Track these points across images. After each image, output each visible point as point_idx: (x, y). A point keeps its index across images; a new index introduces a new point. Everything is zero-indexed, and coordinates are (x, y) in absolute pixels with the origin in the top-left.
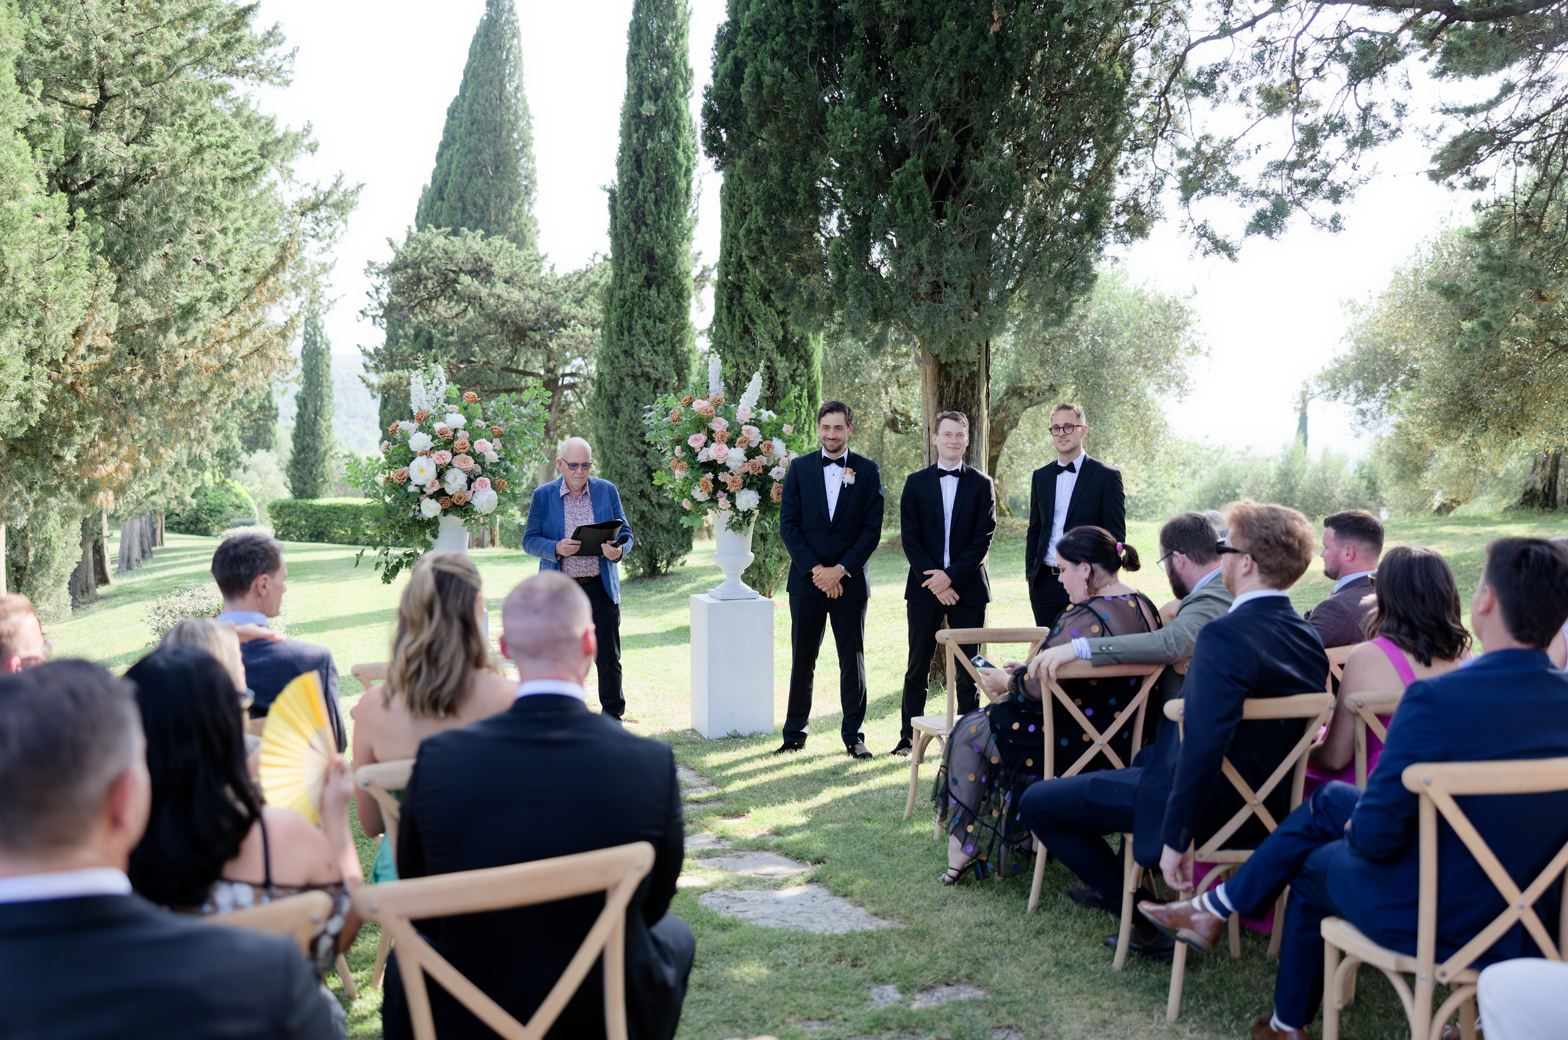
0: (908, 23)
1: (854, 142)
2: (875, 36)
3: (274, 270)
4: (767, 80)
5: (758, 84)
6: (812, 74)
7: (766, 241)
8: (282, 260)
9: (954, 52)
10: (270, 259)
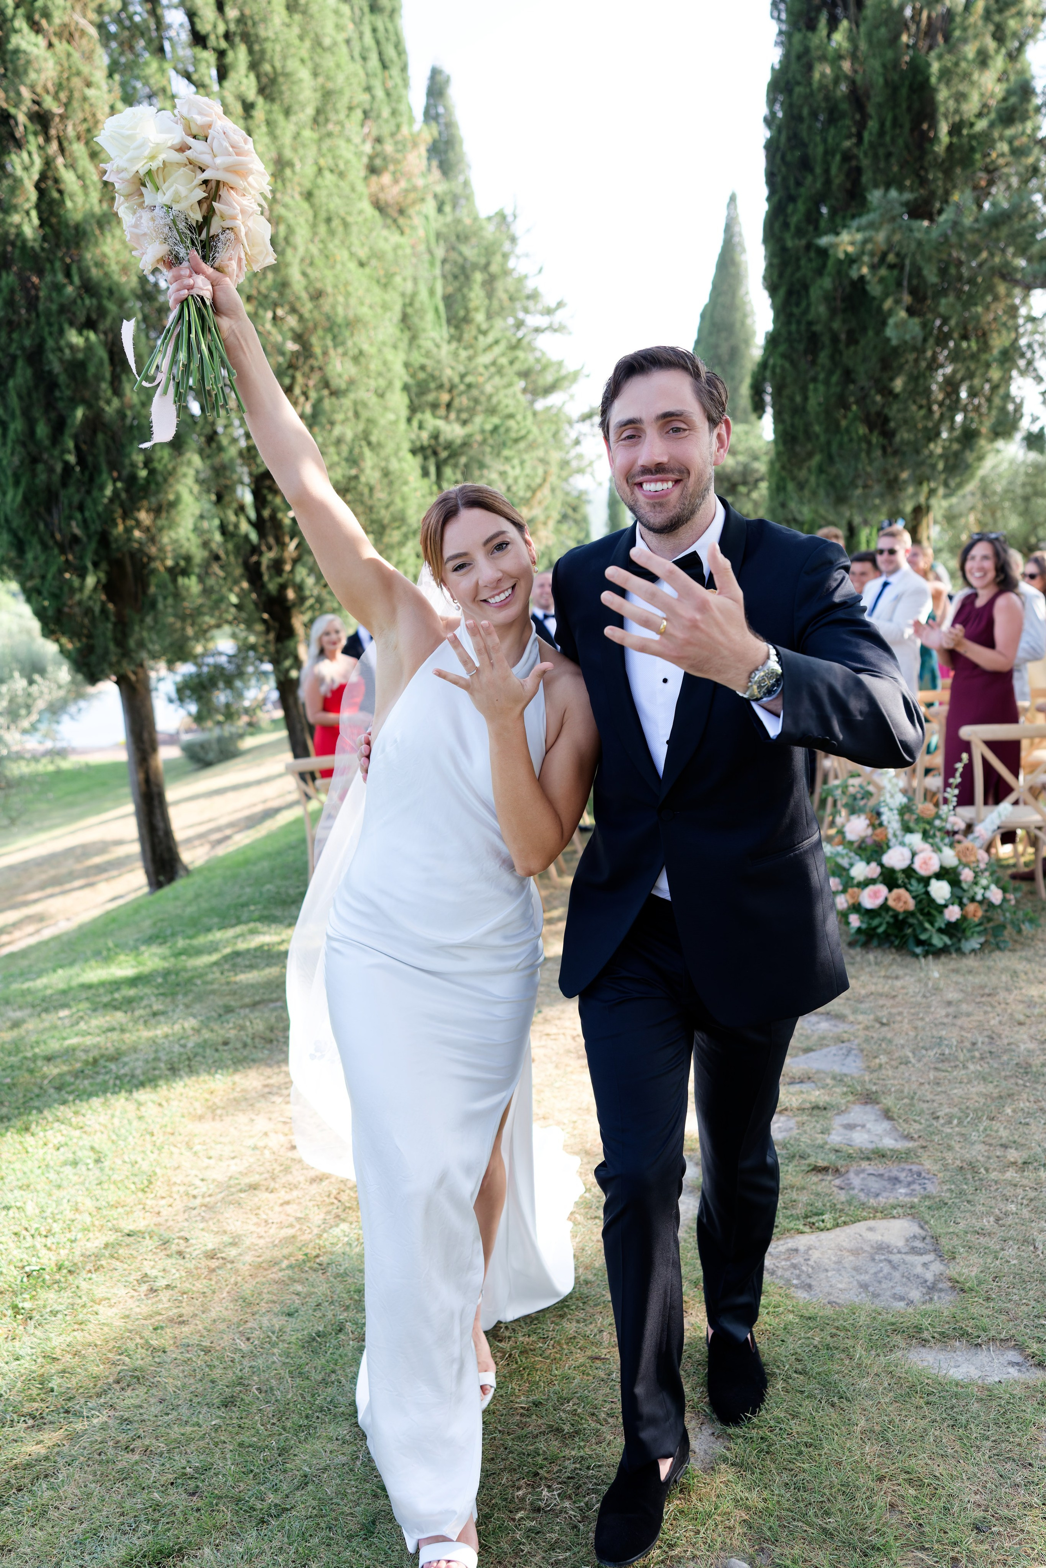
0: (851, 333)
1: (820, 404)
2: (835, 339)
3: (540, 486)
4: (778, 370)
5: (773, 372)
6: (803, 364)
7: (785, 458)
8: (544, 480)
9: (875, 347)
10: (538, 480)
